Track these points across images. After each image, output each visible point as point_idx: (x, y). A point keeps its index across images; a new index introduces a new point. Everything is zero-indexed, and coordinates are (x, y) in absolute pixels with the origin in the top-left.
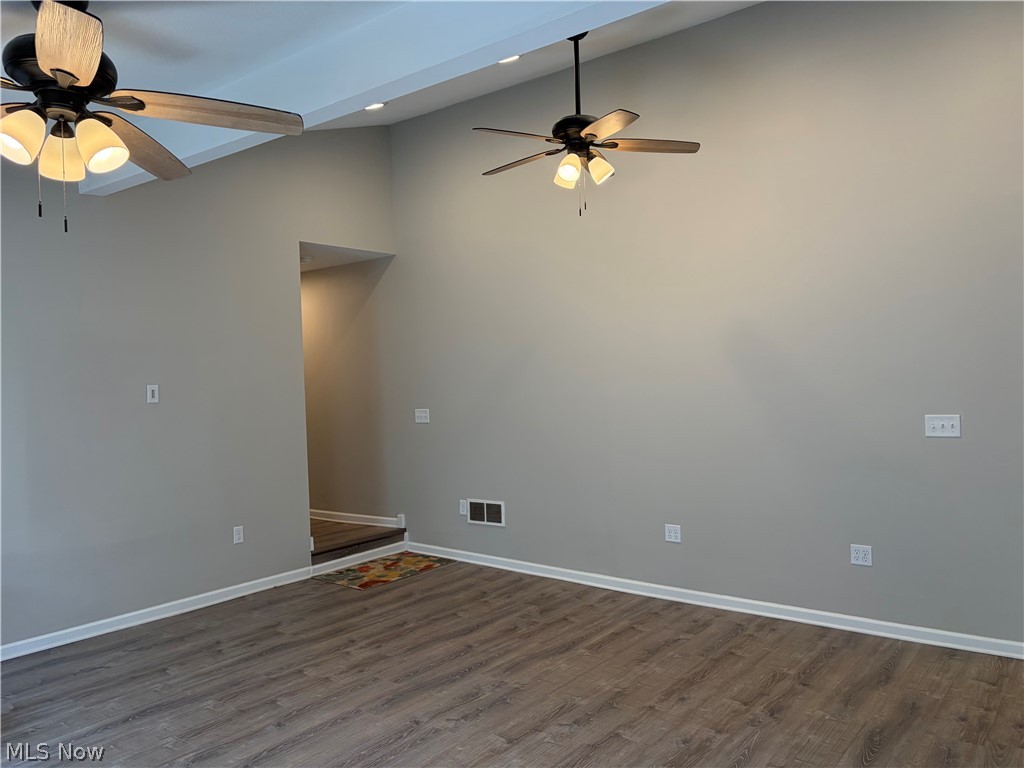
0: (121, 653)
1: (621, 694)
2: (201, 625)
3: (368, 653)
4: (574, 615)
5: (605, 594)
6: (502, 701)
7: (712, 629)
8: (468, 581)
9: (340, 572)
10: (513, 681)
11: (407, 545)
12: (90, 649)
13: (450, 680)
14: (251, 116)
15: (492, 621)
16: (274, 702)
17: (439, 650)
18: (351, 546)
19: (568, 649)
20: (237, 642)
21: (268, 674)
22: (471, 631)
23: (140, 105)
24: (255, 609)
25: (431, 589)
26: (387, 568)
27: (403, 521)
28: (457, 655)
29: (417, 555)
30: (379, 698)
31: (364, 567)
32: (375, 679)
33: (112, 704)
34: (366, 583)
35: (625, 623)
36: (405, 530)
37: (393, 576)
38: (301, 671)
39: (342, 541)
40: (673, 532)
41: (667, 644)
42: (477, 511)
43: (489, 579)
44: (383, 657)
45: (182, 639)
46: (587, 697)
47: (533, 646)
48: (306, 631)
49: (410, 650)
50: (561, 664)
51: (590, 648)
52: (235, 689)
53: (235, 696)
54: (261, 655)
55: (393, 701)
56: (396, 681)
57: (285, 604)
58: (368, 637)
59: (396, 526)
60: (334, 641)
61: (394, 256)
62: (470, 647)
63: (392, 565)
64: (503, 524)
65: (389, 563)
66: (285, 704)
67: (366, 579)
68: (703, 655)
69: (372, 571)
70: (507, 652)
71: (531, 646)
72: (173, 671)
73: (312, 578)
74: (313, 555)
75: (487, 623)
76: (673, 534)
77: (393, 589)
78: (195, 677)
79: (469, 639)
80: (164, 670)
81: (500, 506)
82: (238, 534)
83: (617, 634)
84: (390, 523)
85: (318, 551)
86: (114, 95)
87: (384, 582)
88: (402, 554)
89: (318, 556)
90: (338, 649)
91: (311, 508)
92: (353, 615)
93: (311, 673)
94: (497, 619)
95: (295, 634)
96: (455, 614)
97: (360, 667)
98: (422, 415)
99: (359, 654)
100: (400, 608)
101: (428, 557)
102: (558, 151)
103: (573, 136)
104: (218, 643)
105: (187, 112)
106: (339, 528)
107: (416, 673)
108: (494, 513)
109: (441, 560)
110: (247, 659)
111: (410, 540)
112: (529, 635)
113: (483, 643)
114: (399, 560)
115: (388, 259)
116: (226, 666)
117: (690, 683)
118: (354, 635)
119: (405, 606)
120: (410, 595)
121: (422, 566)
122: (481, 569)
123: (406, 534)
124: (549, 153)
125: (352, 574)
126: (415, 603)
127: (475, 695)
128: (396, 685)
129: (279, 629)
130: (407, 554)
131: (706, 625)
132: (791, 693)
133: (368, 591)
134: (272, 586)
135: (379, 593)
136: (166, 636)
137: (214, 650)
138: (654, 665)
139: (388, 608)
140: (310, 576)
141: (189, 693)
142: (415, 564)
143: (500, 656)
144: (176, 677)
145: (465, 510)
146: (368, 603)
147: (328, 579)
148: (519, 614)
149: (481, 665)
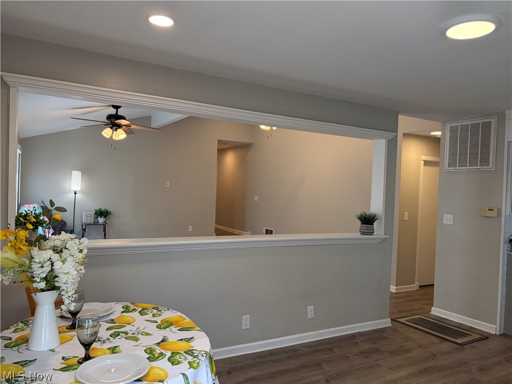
42: (267, 231)
61: (253, 143)
84: (246, 234)
98: (256, 198)
115: (251, 144)
145: (264, 232)
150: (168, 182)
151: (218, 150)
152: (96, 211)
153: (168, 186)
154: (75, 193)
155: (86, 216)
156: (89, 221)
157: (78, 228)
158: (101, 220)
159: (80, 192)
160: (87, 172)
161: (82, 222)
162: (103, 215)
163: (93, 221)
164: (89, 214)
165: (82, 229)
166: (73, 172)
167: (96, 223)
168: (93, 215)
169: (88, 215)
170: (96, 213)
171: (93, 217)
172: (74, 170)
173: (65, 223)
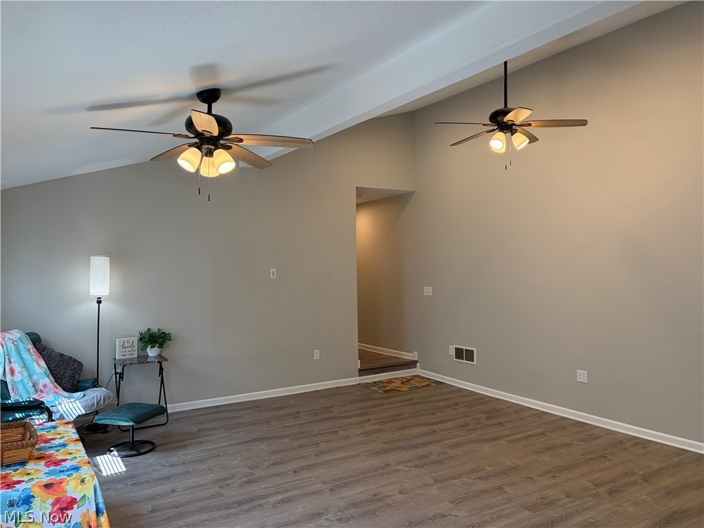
0: (251, 411)
1: (515, 468)
2: (293, 402)
3: (375, 427)
4: (508, 422)
5: (536, 412)
6: (442, 461)
7: (598, 442)
8: (450, 396)
9: (375, 383)
10: (451, 452)
11: (418, 371)
12: (237, 408)
13: (416, 447)
14: (288, 141)
15: (454, 419)
16: (318, 444)
17: (415, 431)
18: (382, 368)
19: (494, 440)
20: (308, 413)
21: (318, 431)
22: (439, 423)
23: (241, 140)
24: (322, 397)
25: (425, 398)
26: (403, 383)
27: (416, 356)
28: (425, 435)
29: (423, 378)
30: (372, 450)
31: (390, 381)
32: (374, 441)
33: (242, 434)
34: (387, 390)
35: (541, 430)
36: (417, 362)
37: (405, 388)
38: (336, 432)
39: (377, 364)
40: (582, 376)
41: (562, 445)
42: (459, 353)
43: (464, 396)
44: (382, 430)
45: (282, 408)
46: (493, 466)
47: (473, 436)
48: (346, 412)
49: (399, 428)
50: (487, 447)
51: (509, 441)
52: (300, 436)
53: (299, 439)
54: (318, 421)
55: (379, 453)
56: (385, 443)
57: (339, 397)
58: (378, 419)
59: (412, 359)
60: (359, 419)
61: (414, 192)
62: (435, 431)
63: (406, 382)
64: (475, 363)
65: (405, 380)
66: (323, 446)
67: (388, 388)
68: (583, 455)
69: (393, 384)
70: (456, 437)
71: (473, 435)
72: (274, 423)
73: (359, 384)
74: (359, 371)
75: (451, 420)
76: (582, 377)
77: (402, 395)
78: (284, 427)
79: (435, 427)
80: (269, 422)
81: (473, 351)
82: (317, 354)
83: (530, 436)
84: (409, 356)
85: (362, 368)
86: (230, 137)
87: (398, 390)
88: (415, 376)
89: (362, 372)
90: (360, 423)
91: (359, 342)
92: (375, 406)
93: (341, 433)
94: (458, 419)
95: (339, 413)
96: (433, 413)
97: (368, 434)
98: (428, 291)
99: (369, 427)
100: (402, 406)
101: (430, 379)
102: (494, 130)
103: (500, 122)
104: (299, 412)
105: (261, 142)
106: (379, 357)
107: (398, 441)
108: (469, 355)
109: (437, 382)
110: (310, 422)
111: (421, 368)
112: (473, 430)
113: (444, 430)
114: (411, 379)
115: (411, 194)
116: (299, 424)
117: (565, 469)
118: (371, 417)
119: (406, 405)
120: (411, 399)
121: (424, 384)
122: (461, 390)
123: (418, 364)
124: (488, 132)
125: (381, 384)
126: (412, 404)
127: (426, 456)
128: (385, 445)
129: (332, 409)
130: (418, 376)
131: (597, 438)
132: (633, 484)
133: (388, 395)
134: (335, 386)
135: (394, 397)
136: (274, 406)
137: (296, 415)
138: (546, 456)
139: (396, 405)
140: (357, 383)
141: (278, 434)
142: (420, 383)
143: (451, 438)
144: (274, 426)
145: (453, 353)
146: (385, 401)
147: (367, 386)
148: (471, 418)
149: (437, 441)
150: (275, 270)
151: (357, 205)
152: (141, 334)
153: (275, 277)
154: (99, 302)
155: (123, 347)
156: (128, 357)
157: (107, 373)
158: (152, 352)
159: (109, 298)
160: (120, 257)
161: (115, 359)
162: (156, 342)
163: (136, 356)
164: (128, 342)
165: (116, 373)
166: (93, 258)
167: (143, 359)
168: (136, 343)
169: (126, 344)
170: (141, 339)
171: (136, 348)
172: (95, 255)
173: (80, 364)
